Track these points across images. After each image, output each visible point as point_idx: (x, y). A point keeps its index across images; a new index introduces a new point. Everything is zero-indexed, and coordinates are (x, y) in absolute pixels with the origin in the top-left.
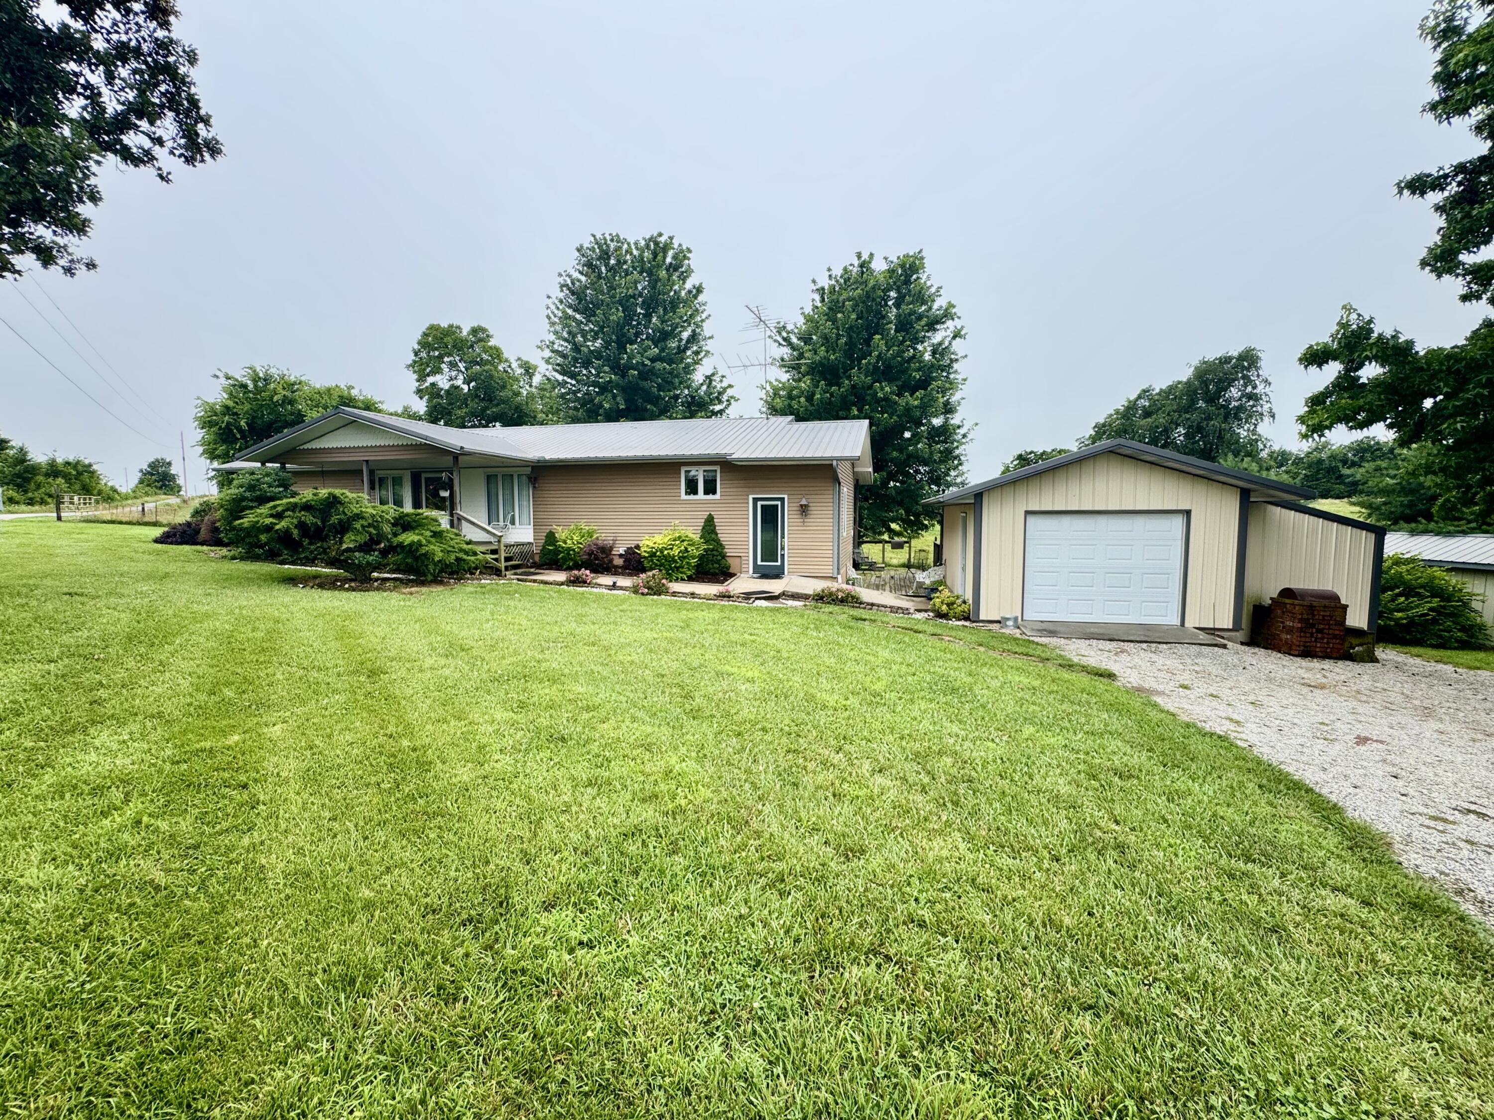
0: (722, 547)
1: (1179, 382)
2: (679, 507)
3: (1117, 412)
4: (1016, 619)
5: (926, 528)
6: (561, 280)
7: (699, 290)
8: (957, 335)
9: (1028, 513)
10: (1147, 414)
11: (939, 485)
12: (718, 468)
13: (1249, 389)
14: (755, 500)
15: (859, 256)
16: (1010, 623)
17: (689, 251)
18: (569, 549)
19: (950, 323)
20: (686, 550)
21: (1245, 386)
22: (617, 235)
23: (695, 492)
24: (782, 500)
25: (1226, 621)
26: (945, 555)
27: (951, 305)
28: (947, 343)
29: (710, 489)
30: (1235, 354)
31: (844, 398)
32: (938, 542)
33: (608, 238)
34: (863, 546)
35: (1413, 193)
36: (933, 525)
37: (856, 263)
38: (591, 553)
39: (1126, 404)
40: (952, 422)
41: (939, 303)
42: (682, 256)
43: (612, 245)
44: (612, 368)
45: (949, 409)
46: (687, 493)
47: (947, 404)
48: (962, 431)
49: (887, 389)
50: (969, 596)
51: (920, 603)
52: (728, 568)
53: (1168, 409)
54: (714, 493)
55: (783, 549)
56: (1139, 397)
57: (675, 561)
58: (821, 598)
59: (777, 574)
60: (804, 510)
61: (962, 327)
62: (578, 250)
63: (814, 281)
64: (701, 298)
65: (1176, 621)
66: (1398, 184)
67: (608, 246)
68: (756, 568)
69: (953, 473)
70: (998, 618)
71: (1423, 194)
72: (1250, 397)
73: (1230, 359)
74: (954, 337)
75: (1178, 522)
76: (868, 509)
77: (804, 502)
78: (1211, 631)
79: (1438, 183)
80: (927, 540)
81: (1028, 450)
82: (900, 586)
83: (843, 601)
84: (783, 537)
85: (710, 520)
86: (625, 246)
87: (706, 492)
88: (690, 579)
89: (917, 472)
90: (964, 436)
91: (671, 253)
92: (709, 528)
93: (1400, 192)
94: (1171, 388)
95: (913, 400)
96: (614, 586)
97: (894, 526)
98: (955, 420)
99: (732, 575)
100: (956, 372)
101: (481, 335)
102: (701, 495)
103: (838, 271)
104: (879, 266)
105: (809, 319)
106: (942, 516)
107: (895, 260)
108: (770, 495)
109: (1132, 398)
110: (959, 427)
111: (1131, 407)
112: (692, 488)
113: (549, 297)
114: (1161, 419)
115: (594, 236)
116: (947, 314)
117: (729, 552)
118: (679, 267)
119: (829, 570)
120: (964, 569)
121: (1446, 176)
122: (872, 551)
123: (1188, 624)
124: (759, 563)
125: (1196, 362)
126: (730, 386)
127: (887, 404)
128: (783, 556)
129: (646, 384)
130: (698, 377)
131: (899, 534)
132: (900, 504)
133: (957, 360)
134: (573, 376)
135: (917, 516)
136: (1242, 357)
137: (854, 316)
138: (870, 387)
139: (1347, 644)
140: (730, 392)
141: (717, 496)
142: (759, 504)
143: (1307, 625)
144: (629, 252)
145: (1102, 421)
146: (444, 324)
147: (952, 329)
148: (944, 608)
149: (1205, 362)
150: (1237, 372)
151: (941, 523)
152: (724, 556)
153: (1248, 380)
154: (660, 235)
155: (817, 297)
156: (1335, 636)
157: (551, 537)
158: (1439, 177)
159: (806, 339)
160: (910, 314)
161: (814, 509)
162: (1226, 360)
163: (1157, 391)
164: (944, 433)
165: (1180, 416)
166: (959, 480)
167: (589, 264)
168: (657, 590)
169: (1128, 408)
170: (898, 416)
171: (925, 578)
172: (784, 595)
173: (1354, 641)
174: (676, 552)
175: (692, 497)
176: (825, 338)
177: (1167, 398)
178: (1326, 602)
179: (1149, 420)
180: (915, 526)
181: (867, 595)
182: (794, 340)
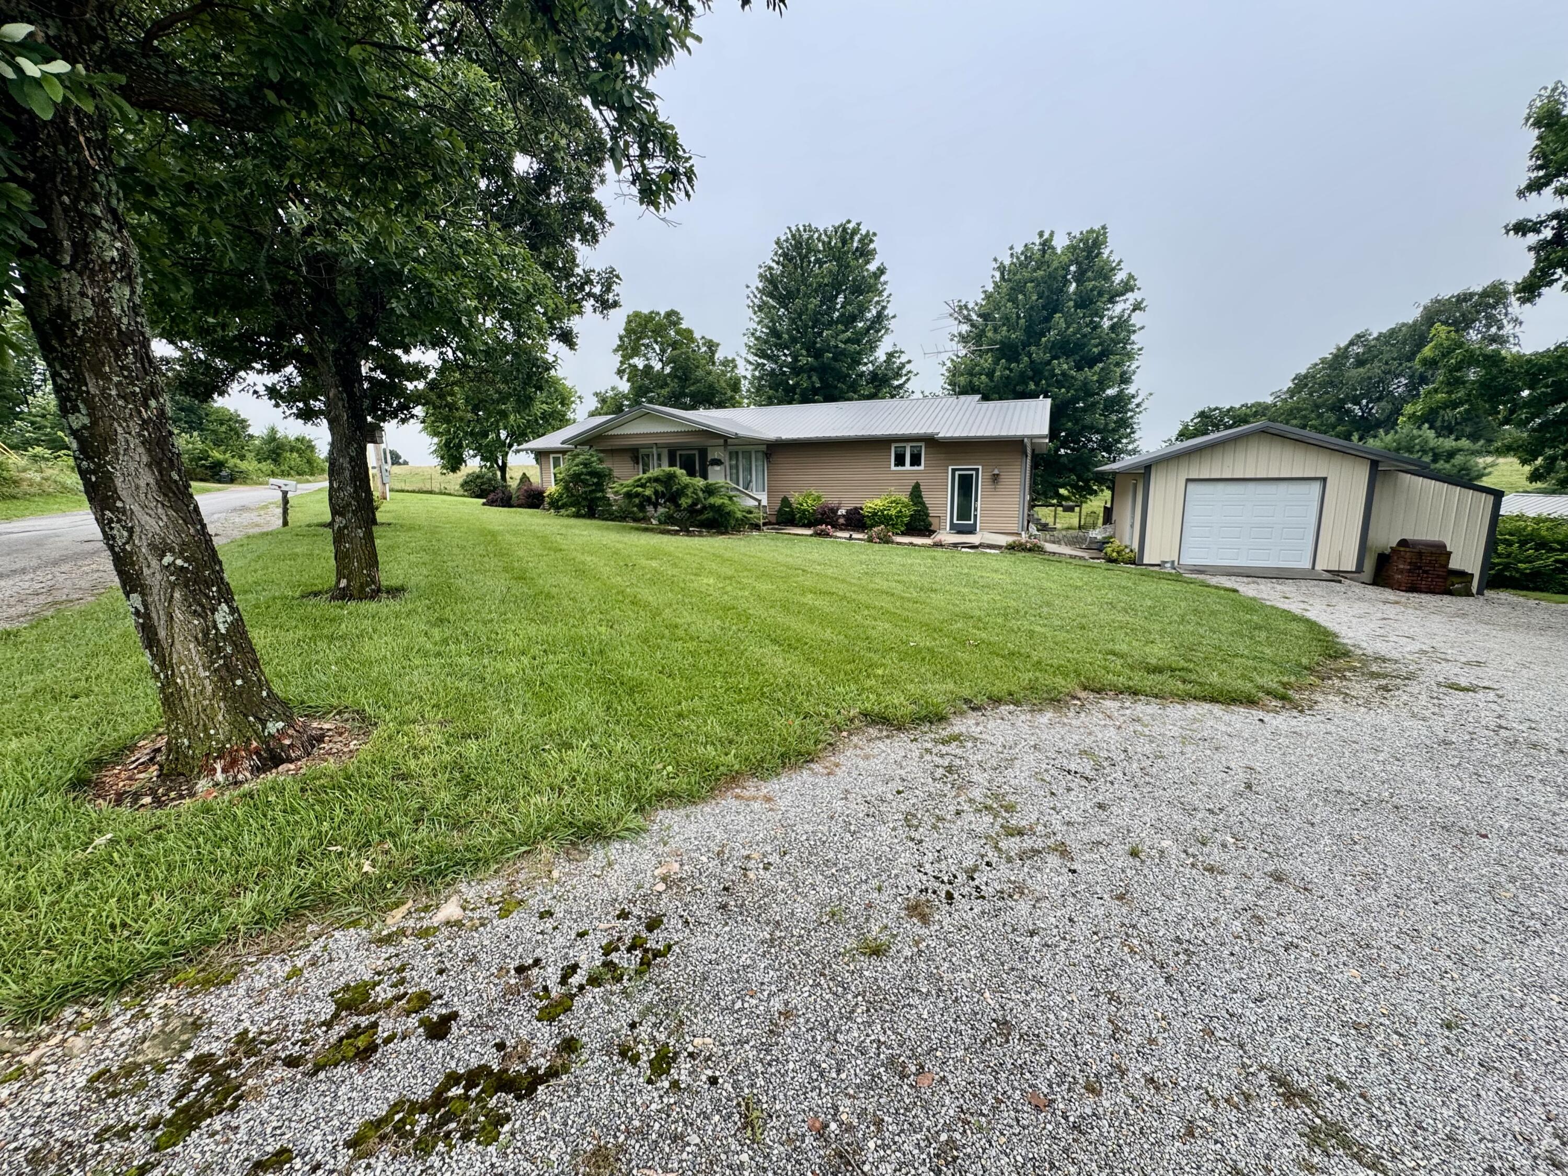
0: (927, 509)
1: (1404, 325)
2: (890, 476)
3: (1323, 361)
4: (1173, 562)
5: (1095, 493)
6: (762, 271)
7: (881, 271)
8: (1137, 307)
9: (1188, 480)
10: (1360, 362)
11: (1109, 453)
12: (923, 444)
13: (1494, 330)
14: (954, 471)
15: (1041, 234)
16: (1168, 565)
17: (875, 234)
18: (805, 510)
19: (1129, 295)
20: (900, 511)
21: (1488, 326)
22: (810, 225)
23: (903, 464)
24: (977, 470)
25: (1350, 564)
26: (1115, 517)
27: (1131, 276)
28: (1126, 315)
29: (915, 461)
30: (1479, 289)
31: (1022, 374)
32: (1109, 505)
33: (802, 229)
34: (1036, 509)
35: (1516, 233)
36: (1102, 491)
37: (1037, 241)
38: (824, 513)
39: (1334, 351)
40: (1127, 392)
41: (1119, 277)
42: (867, 239)
43: (805, 236)
44: (808, 350)
45: (1125, 379)
46: (896, 465)
47: (1123, 373)
48: (1136, 401)
49: (1065, 366)
50: (1135, 546)
51: (1095, 553)
52: (931, 525)
53: (1385, 357)
54: (919, 464)
55: (976, 510)
56: (1352, 343)
57: (892, 519)
58: (1011, 548)
59: (971, 530)
60: (995, 478)
61: (1143, 300)
62: (777, 243)
63: (995, 260)
64: (883, 279)
65: (1308, 565)
66: (1506, 227)
67: (801, 236)
68: (953, 526)
69: (1124, 441)
70: (1158, 562)
71: (1524, 235)
72: (1494, 339)
73: (1471, 295)
74: (1134, 310)
75: (1316, 487)
76: (1041, 476)
77: (996, 472)
78: (1337, 573)
79: (1536, 228)
80: (1097, 503)
81: (1213, 406)
82: (1073, 542)
83: (1030, 550)
84: (976, 500)
85: (917, 488)
86: (816, 235)
87: (912, 464)
88: (903, 534)
89: (1090, 440)
90: (1138, 405)
91: (857, 238)
92: (916, 493)
93: (1507, 232)
94: (1392, 332)
95: (1091, 375)
96: (850, 538)
97: (1062, 491)
98: (1131, 390)
99: (934, 532)
100: (1133, 343)
101: (674, 318)
102: (908, 466)
103: (1019, 249)
104: (1060, 243)
105: (988, 296)
106: (1113, 482)
107: (1078, 235)
108: (965, 467)
109: (1342, 345)
110: (1133, 397)
111: (1341, 356)
112: (900, 461)
113: (748, 287)
114: (1376, 369)
115: (789, 228)
116: (1128, 287)
117: (932, 512)
118: (865, 253)
119: (1015, 527)
120: (1132, 526)
121: (1541, 222)
122: (1044, 513)
123: (1317, 568)
124: (955, 521)
125: (1426, 301)
126: (909, 362)
127: (1064, 380)
128: (975, 516)
129: (837, 365)
130: (880, 355)
131: (1067, 499)
132: (1072, 470)
133: (1134, 332)
134: (768, 358)
135: (1087, 482)
136: (1485, 294)
137: (1035, 297)
138: (1049, 363)
139: (1449, 583)
140: (908, 367)
141: (922, 467)
142: (957, 473)
143: (1415, 567)
144: (819, 239)
145: (1303, 371)
146: (646, 311)
147: (1131, 301)
148: (1115, 554)
149: (1438, 301)
150: (1478, 312)
151: (1112, 489)
152: (927, 515)
153: (1492, 320)
154: (849, 222)
155: (998, 275)
156: (1438, 576)
157: (785, 501)
158: (1536, 223)
159: (985, 316)
160: (1092, 290)
161: (1005, 478)
162: (1465, 297)
163: (1375, 335)
164: (1120, 403)
165: (1400, 364)
166: (1130, 447)
167: (785, 255)
168: (886, 541)
169: (1336, 357)
170: (1076, 390)
171: (1097, 534)
172: (981, 545)
173: (1455, 580)
174: (893, 512)
175: (900, 468)
176: (1006, 319)
177: (1387, 343)
178: (1433, 550)
179: (1361, 370)
180: (1084, 491)
181: (1049, 547)
182: (974, 317)
